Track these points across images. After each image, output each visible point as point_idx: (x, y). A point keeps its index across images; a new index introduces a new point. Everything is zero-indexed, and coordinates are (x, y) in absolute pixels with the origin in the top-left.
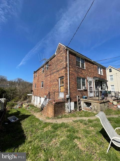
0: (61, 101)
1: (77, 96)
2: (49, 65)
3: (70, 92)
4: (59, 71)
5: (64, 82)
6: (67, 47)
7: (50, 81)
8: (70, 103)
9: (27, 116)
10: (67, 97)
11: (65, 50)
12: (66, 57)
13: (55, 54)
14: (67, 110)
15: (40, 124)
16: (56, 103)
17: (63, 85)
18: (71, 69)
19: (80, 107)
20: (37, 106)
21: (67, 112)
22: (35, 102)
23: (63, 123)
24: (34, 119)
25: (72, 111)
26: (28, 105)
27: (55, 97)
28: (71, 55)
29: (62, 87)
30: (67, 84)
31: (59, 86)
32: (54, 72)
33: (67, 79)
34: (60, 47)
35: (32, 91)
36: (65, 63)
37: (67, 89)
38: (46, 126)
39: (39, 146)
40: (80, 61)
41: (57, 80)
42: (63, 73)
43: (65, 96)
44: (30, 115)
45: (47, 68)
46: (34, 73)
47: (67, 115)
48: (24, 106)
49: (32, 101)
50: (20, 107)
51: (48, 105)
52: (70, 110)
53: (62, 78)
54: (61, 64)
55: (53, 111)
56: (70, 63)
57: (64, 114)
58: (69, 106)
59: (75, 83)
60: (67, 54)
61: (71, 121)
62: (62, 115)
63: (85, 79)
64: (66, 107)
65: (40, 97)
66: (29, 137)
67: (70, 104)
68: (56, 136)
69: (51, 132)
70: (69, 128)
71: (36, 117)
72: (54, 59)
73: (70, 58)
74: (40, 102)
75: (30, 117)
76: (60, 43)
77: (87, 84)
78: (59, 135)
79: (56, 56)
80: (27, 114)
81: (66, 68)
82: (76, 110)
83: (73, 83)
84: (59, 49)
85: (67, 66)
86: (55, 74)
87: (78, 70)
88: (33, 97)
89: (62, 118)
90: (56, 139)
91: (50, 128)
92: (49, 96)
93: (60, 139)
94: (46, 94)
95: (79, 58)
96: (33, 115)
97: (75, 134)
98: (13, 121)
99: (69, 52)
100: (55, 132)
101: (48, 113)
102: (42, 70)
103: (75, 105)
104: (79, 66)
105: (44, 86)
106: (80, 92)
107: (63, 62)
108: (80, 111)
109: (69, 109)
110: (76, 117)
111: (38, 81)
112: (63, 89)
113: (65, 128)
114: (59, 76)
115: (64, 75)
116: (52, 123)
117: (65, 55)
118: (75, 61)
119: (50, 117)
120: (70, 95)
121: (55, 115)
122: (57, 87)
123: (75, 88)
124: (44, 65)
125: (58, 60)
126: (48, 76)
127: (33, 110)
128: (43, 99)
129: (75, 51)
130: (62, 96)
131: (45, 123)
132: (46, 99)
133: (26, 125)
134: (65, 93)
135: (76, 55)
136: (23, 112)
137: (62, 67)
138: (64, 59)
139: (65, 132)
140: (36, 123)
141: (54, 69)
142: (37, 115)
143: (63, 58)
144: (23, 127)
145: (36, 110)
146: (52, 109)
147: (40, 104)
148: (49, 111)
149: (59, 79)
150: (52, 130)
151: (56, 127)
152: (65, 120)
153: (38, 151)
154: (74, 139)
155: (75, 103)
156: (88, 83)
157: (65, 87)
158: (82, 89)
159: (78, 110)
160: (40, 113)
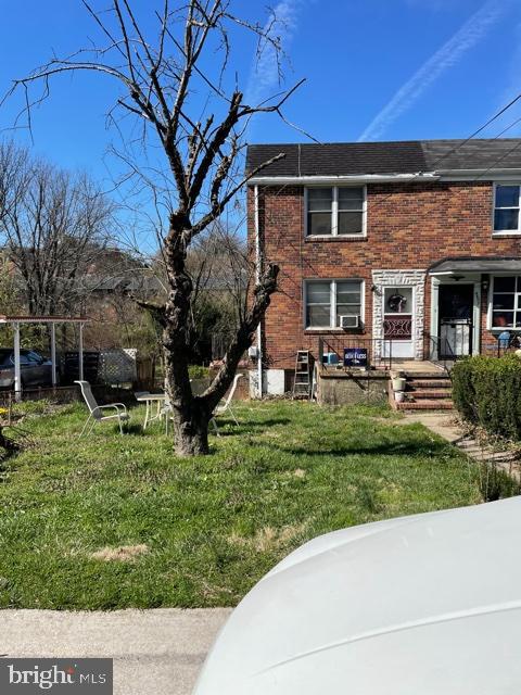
3: (265, 339)
10: (250, 354)
11: (247, 190)
12: (248, 218)
14: (253, 391)
21: (253, 396)
40: (331, 205)
58: (260, 381)
59: (294, 306)
60: (253, 202)
63: (361, 282)
64: (250, 382)
67: (264, 376)
77: (369, 302)
83: (281, 307)
85: (252, 249)
95: (330, 190)
99: (259, 191)
104: (326, 229)
109: (258, 388)
120: (264, 348)
123: (290, 325)
135: (308, 186)
155: (289, 374)
156: (374, 299)
158: (333, 327)
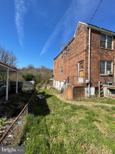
0: (80, 85)
1: (99, 82)
2: (68, 50)
3: (90, 77)
4: (78, 54)
5: (84, 66)
6: (89, 24)
7: (69, 66)
8: (90, 88)
9: (51, 96)
10: (87, 82)
11: (86, 29)
12: (87, 38)
13: (74, 37)
14: (87, 95)
15: (60, 103)
16: (75, 87)
17: (83, 70)
18: (94, 51)
19: (102, 93)
20: (57, 89)
21: (86, 96)
22: (56, 85)
23: (82, 105)
24: (56, 99)
25: (91, 96)
26: (51, 88)
27: (74, 82)
28: (94, 34)
29: (82, 71)
30: (87, 68)
31: (79, 71)
32: (73, 57)
33: (87, 63)
34: (80, 27)
35: (53, 76)
36: (85, 45)
37: (87, 74)
38: (66, 106)
39: (60, 119)
40: (105, 39)
41: (76, 65)
42: (82, 56)
43: (84, 81)
44: (52, 96)
45: (66, 53)
46: (54, 60)
47: (87, 99)
48: (48, 88)
49: (54, 84)
50: (45, 89)
51: (67, 88)
52: (90, 95)
53: (81, 62)
54: (80, 46)
55: (72, 94)
56: (92, 44)
57: (83, 98)
58: (89, 91)
59: (98, 67)
60: (88, 33)
61: (91, 105)
62: (80, 98)
63: (111, 62)
64: (85, 92)
65: (60, 82)
66: (53, 111)
67: (90, 90)
68: (75, 114)
69: (70, 111)
70: (88, 111)
71: (57, 97)
72: (73, 43)
73: (92, 38)
74: (61, 86)
75: (53, 97)
76: (80, 22)
77: (114, 68)
78: (78, 115)
79: (75, 39)
80: (50, 94)
81: (86, 51)
82: (96, 96)
83: (95, 67)
84: (79, 29)
85: (88, 48)
86: (74, 59)
87: (102, 51)
88: (54, 81)
89: (80, 101)
90: (74, 117)
91: (69, 107)
92: (68, 80)
93: (79, 118)
94: (65, 79)
95: (105, 35)
96: (55, 96)
97: (94, 117)
98: (40, 98)
99: (91, 30)
100: (74, 111)
101: (67, 96)
102: (61, 56)
103: (95, 91)
104: (104, 46)
105: (63, 72)
106: (103, 77)
107: (83, 45)
108: (101, 97)
109: (88, 94)
110: (96, 102)
111: (58, 67)
112: (82, 74)
113: (84, 110)
114: (78, 61)
115: (84, 59)
116: (71, 104)
117: (86, 35)
118: (98, 41)
119: (70, 99)
120: (90, 80)
121: (74, 98)
122: (76, 72)
123: (97, 73)
124: (63, 51)
125: (77, 43)
126: (67, 62)
127: (55, 92)
128: (62, 83)
129: (99, 28)
130: (81, 81)
131: (65, 103)
132: (66, 83)
133: (50, 102)
134: (84, 78)
135: (101, 32)
136: (47, 93)
137: (82, 50)
138: (85, 41)
139: (84, 113)
140: (57, 102)
141: (73, 54)
142: (58, 96)
143: (83, 39)
144: (48, 103)
145: (57, 92)
146: (71, 92)
147: (60, 87)
148: (69, 93)
149: (79, 63)
150: (72, 109)
151: (75, 108)
152: (83, 103)
153: (59, 122)
154: (93, 121)
155: (96, 89)
157: (85, 72)
158: (105, 74)
159: (99, 96)
160: (61, 95)
